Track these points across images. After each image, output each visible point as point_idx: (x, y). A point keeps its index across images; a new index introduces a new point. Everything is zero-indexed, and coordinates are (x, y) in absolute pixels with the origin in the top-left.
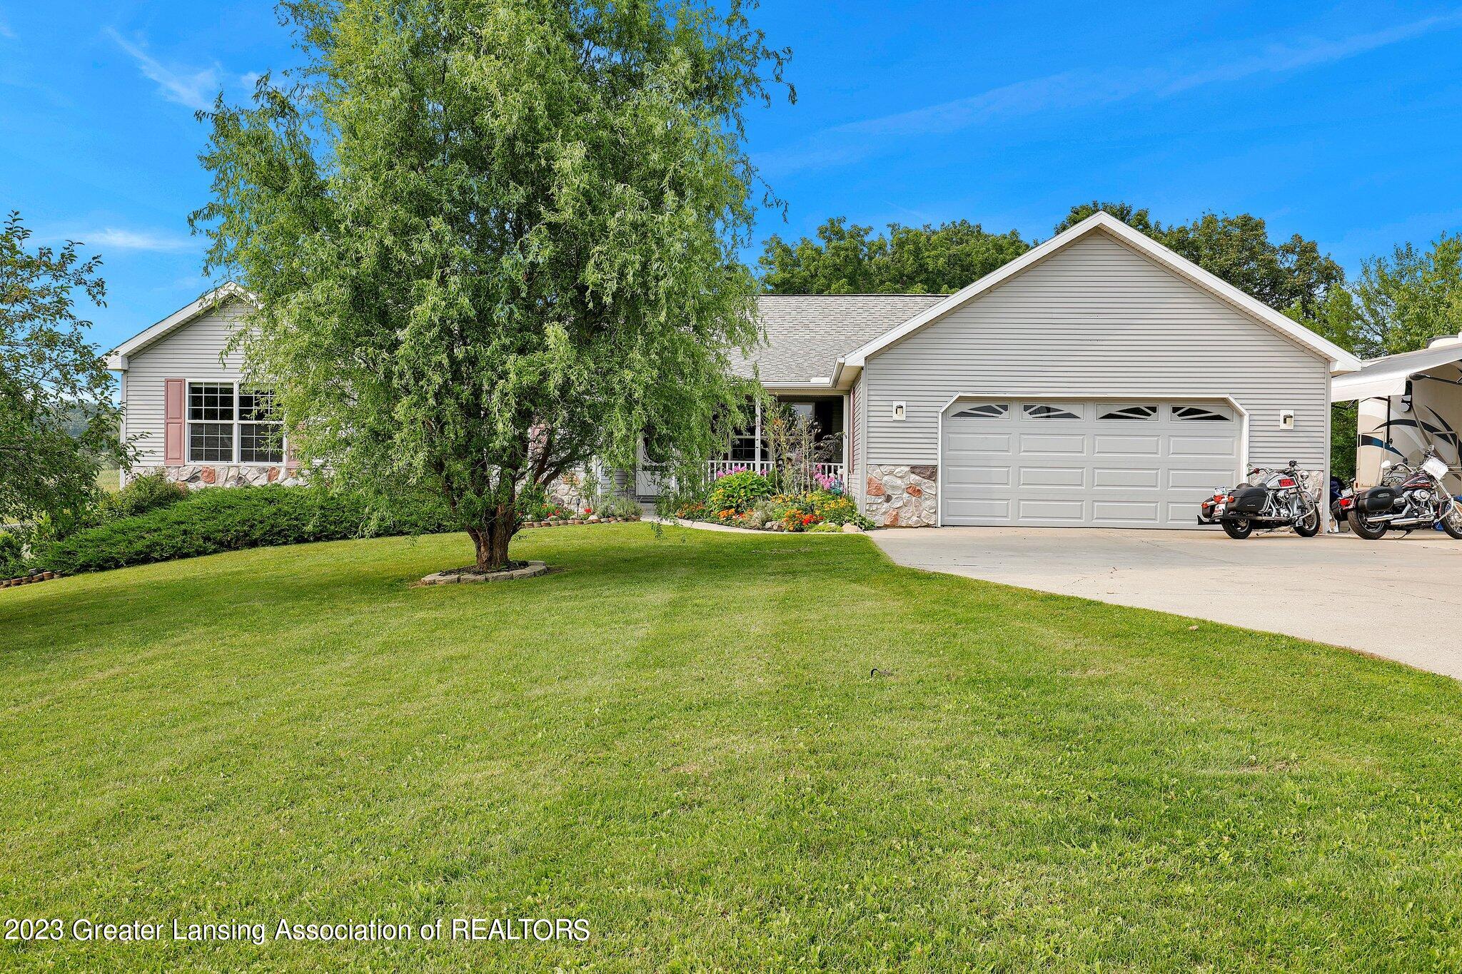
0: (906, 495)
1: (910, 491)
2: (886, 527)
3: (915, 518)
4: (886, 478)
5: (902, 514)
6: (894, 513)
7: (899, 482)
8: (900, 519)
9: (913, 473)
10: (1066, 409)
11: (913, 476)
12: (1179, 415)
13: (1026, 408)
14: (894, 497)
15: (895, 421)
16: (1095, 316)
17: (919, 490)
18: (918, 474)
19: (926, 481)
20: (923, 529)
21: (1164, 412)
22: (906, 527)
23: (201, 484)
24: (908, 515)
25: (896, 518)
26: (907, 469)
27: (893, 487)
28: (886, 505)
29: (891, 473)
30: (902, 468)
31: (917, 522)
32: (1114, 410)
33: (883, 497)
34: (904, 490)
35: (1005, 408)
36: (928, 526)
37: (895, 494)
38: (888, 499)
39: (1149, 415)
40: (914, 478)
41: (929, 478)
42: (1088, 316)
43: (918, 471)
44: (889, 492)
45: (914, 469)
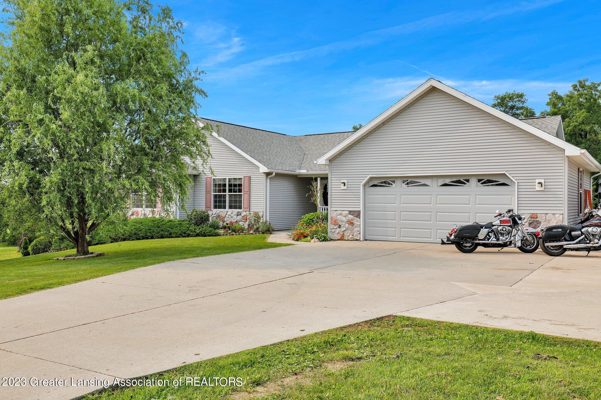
0: (347, 225)
1: (348, 223)
2: (338, 240)
3: (351, 236)
4: (338, 217)
5: (345, 234)
6: (342, 233)
7: (344, 218)
8: (345, 236)
9: (350, 214)
10: (423, 181)
11: (350, 216)
12: (482, 184)
13: (404, 182)
14: (342, 225)
15: (342, 190)
16: (434, 133)
17: (352, 223)
18: (352, 215)
19: (356, 218)
20: (354, 241)
21: (473, 182)
22: (347, 240)
23: (134, 217)
24: (348, 234)
25: (343, 236)
26: (347, 212)
27: (342, 221)
28: (339, 229)
29: (341, 214)
30: (345, 212)
31: (352, 238)
32: (447, 181)
33: (337, 226)
34: (346, 222)
35: (394, 182)
36: (357, 240)
37: (342, 224)
38: (340, 227)
39: (465, 183)
40: (351, 216)
41: (357, 217)
42: (431, 133)
43: (352, 213)
44: (340, 223)
45: (350, 212)
